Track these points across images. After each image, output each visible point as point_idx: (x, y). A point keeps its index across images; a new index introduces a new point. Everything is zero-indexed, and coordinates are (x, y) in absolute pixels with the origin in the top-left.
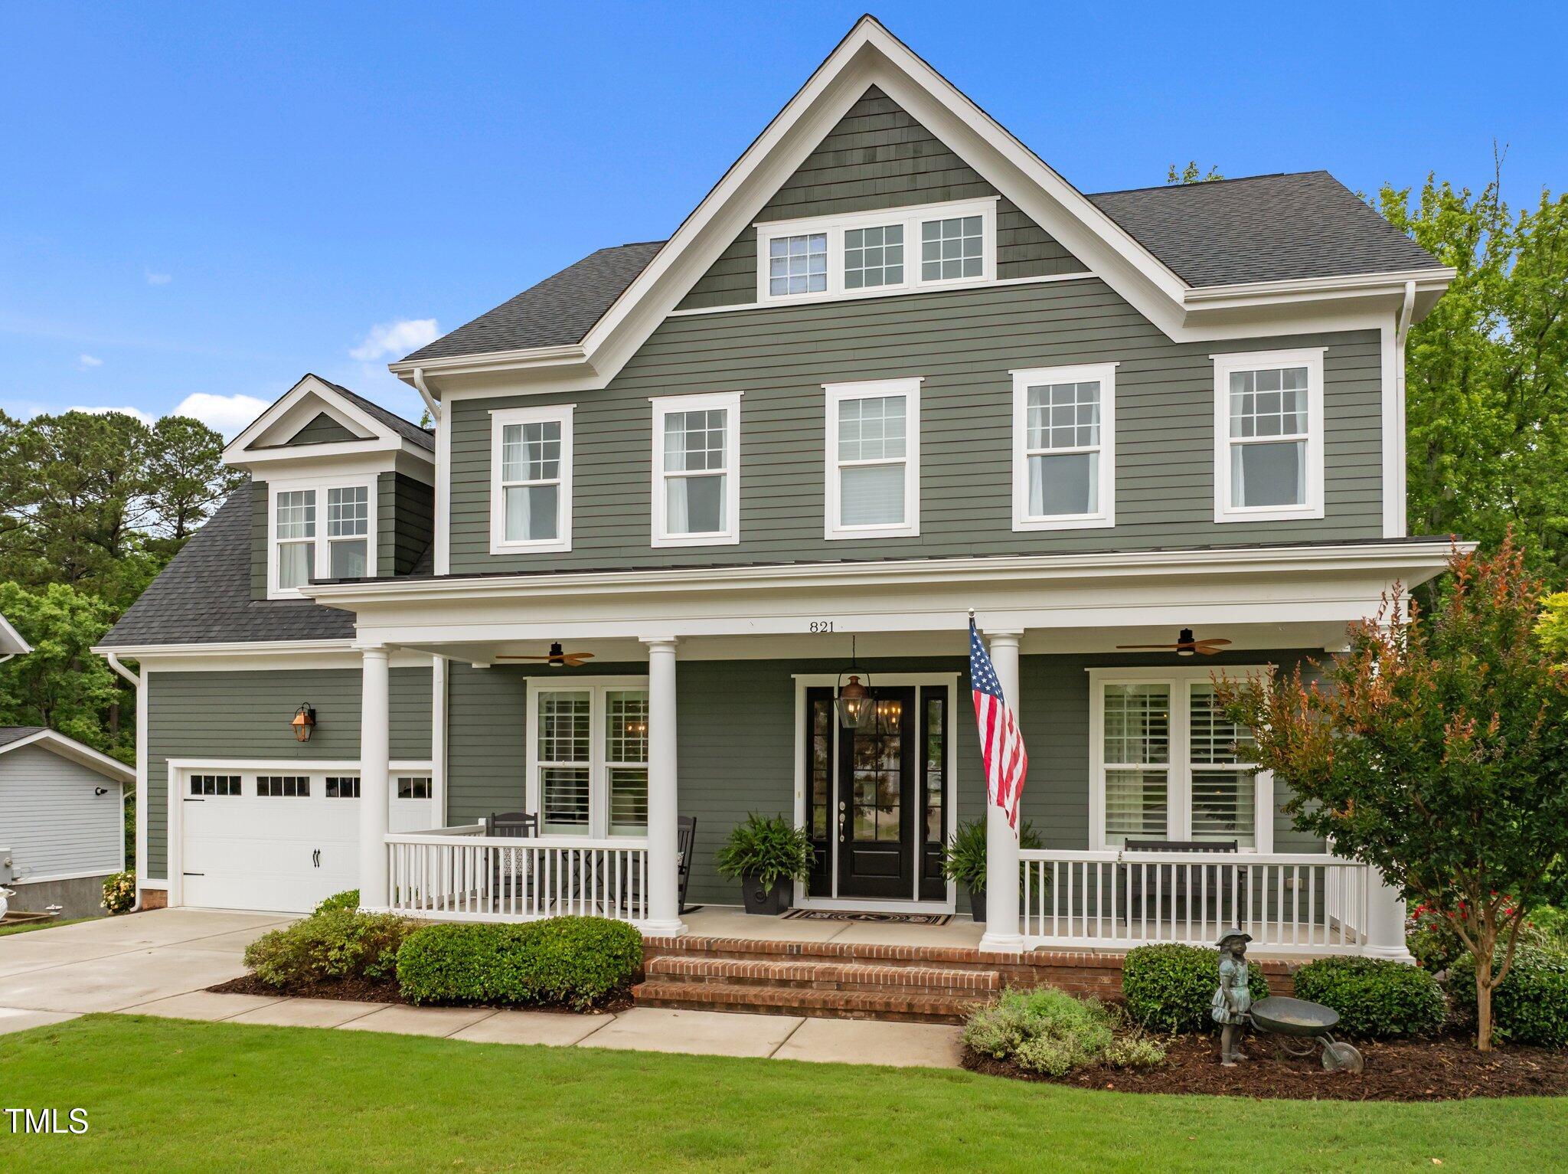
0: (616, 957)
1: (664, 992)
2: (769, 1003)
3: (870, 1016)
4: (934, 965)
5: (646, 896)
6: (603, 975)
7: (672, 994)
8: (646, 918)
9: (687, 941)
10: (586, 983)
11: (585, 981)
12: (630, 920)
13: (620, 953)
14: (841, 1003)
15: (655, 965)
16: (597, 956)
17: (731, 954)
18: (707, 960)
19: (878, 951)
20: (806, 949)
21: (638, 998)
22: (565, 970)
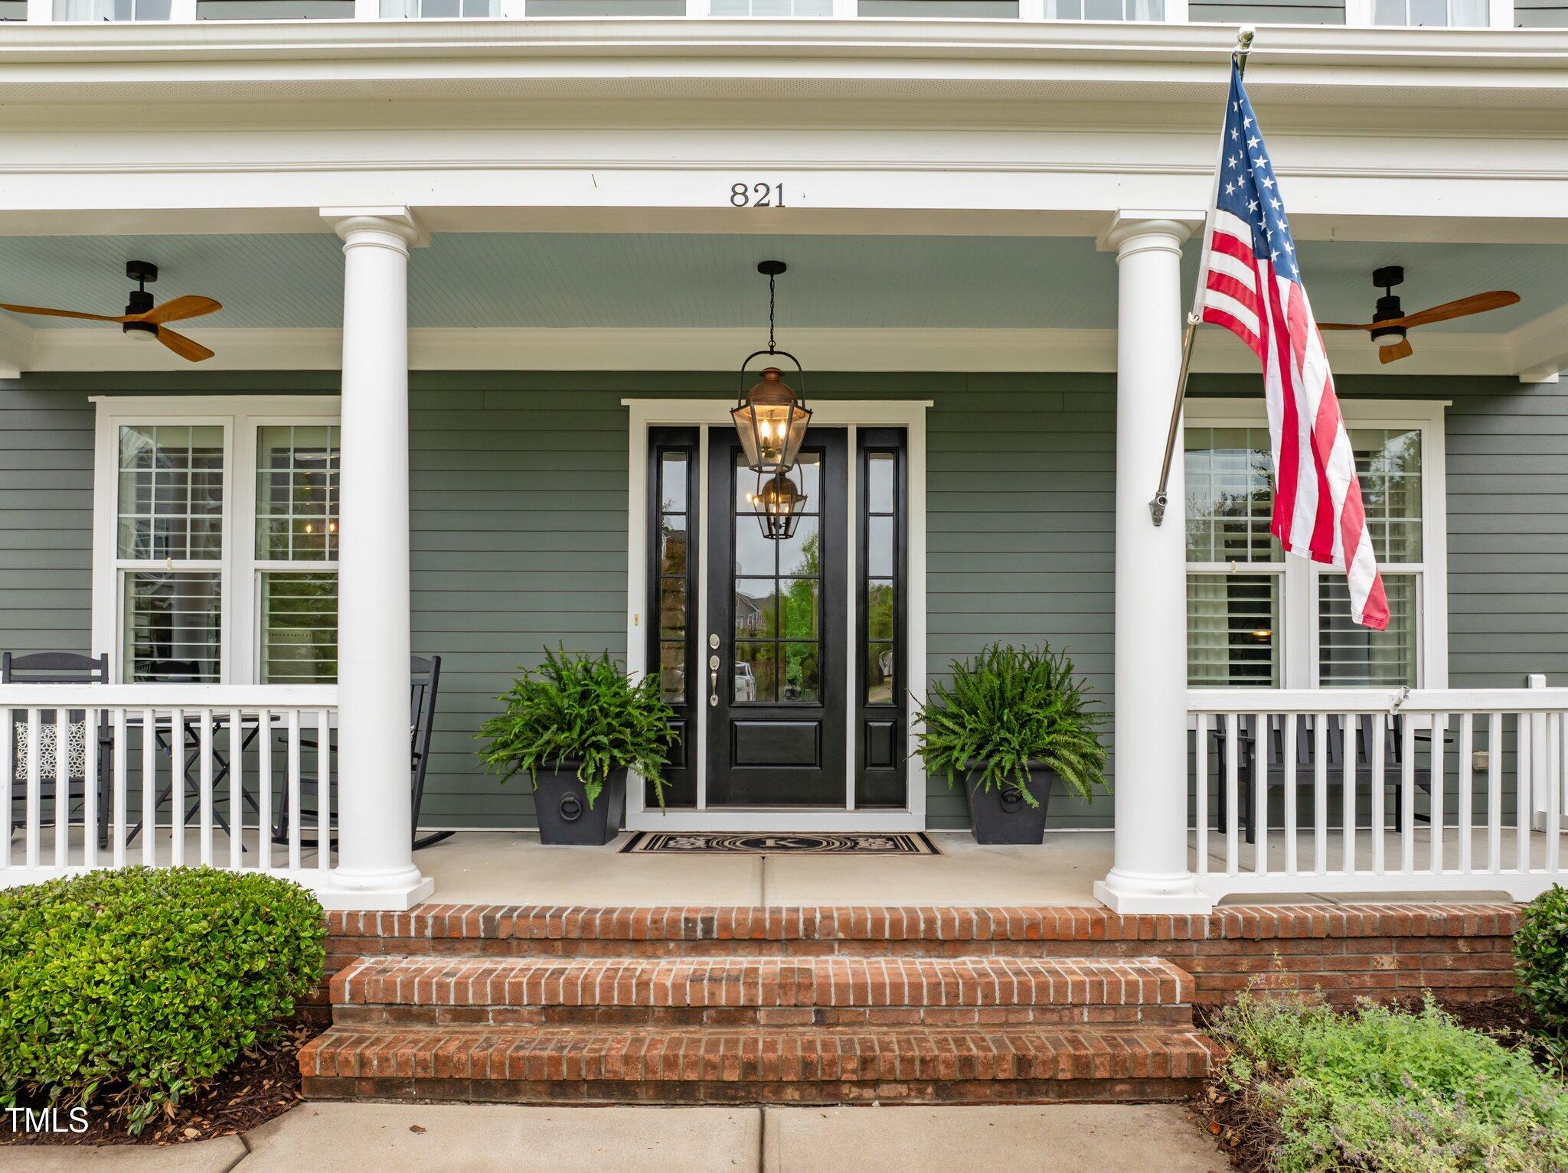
0: (252, 977)
1: (383, 1060)
2: (662, 1074)
3: (921, 1093)
4: (1021, 949)
5: (334, 816)
6: (208, 1033)
7: (403, 1064)
8: (334, 863)
9: (436, 918)
10: (158, 1060)
11: (156, 1054)
12: (295, 874)
13: (260, 965)
14: (851, 1066)
15: (356, 984)
16: (191, 982)
17: (545, 945)
18: (487, 964)
19: (896, 924)
20: (725, 926)
21: (311, 1079)
22: (95, 1027)
